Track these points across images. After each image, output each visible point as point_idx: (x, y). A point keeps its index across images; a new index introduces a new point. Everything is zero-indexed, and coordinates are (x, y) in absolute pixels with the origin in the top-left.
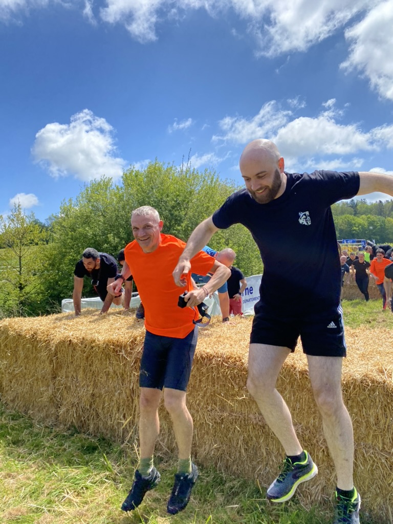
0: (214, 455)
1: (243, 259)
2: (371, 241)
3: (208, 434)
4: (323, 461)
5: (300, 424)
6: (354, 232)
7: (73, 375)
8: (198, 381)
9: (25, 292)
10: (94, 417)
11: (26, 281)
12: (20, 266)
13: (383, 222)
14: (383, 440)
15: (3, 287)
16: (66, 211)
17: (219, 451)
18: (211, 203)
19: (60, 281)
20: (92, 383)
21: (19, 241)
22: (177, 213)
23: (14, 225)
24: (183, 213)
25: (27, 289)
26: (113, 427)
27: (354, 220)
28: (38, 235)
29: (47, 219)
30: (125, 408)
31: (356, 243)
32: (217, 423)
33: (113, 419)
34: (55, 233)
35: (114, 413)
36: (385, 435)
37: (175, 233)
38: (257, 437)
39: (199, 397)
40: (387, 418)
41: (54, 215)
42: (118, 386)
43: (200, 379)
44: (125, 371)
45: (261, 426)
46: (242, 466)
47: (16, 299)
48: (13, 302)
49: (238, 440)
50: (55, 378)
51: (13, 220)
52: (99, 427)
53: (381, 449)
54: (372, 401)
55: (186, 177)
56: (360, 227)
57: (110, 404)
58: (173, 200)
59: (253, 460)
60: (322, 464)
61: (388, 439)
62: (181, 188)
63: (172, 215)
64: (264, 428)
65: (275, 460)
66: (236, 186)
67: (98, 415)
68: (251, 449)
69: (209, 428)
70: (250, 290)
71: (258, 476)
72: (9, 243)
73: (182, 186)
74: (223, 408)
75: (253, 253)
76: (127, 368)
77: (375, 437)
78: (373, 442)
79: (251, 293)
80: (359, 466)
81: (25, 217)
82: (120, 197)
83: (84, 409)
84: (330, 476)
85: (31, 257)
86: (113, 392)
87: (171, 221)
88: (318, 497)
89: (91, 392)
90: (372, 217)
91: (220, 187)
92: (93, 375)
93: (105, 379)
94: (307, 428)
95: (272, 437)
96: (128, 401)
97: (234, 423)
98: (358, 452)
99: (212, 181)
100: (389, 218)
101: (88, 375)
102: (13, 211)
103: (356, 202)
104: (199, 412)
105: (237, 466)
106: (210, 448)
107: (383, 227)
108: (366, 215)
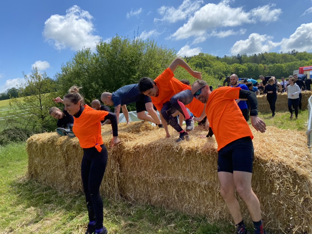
0: (160, 200)
3: (156, 189)
4: (220, 198)
5: (207, 180)
6: (240, 74)
7: (77, 163)
8: (149, 161)
9: (45, 120)
11: (45, 113)
12: (41, 105)
13: (257, 67)
15: (32, 118)
16: (65, 70)
17: (162, 198)
18: (153, 60)
21: (38, 90)
22: (133, 67)
23: (34, 80)
24: (136, 67)
25: (47, 118)
26: (103, 190)
27: (239, 66)
28: (50, 86)
32: (161, 183)
37: (132, 80)
38: (184, 189)
39: (150, 170)
41: (58, 73)
43: (150, 160)
45: (185, 183)
46: (176, 205)
48: (38, 126)
49: (173, 191)
50: (67, 166)
51: (33, 77)
55: (137, 45)
56: (243, 70)
58: (129, 59)
59: (182, 202)
62: (134, 52)
63: (130, 69)
64: (187, 184)
65: (193, 200)
66: (168, 49)
68: (180, 196)
69: (156, 186)
71: (185, 210)
72: (32, 91)
73: (134, 50)
74: (164, 174)
80: (239, 199)
81: (40, 75)
82: (97, 59)
85: (47, 99)
87: (129, 73)
88: (217, 217)
90: (250, 64)
94: (210, 182)
95: (191, 188)
97: (170, 182)
99: (152, 47)
100: (260, 64)
102: (33, 72)
103: (240, 55)
104: (150, 178)
105: (173, 205)
106: (157, 197)
107: (257, 70)
108: (247, 63)
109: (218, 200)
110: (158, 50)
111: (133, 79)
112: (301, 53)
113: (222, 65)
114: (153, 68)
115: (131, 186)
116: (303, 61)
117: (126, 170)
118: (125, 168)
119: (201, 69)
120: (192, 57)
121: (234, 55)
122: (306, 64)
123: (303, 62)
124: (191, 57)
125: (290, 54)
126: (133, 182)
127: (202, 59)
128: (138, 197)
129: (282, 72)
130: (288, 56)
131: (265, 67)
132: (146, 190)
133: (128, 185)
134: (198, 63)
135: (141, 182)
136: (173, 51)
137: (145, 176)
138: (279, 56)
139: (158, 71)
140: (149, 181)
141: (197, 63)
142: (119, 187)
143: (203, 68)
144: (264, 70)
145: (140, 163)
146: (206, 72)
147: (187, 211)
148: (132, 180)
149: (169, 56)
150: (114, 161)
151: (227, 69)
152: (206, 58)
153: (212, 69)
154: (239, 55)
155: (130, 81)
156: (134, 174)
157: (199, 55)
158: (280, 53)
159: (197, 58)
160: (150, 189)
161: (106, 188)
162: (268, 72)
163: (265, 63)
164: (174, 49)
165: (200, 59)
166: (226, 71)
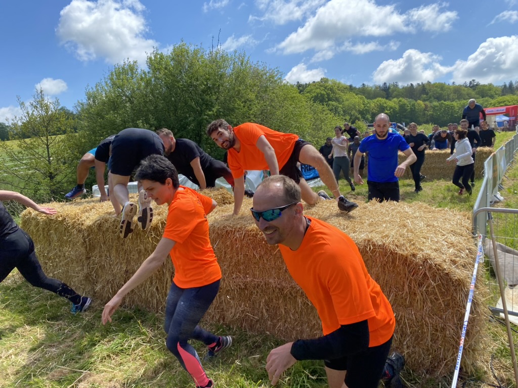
2: (401, 124)
7: (106, 255)
8: (223, 253)
9: (56, 181)
11: (56, 170)
12: (49, 155)
13: (413, 105)
15: (32, 177)
16: (92, 97)
18: (243, 87)
20: (125, 261)
21: (44, 129)
22: (208, 97)
23: (38, 112)
24: (214, 97)
25: (58, 178)
26: (147, 298)
27: (386, 103)
28: (65, 123)
30: (158, 282)
34: (83, 120)
37: (206, 118)
41: (80, 102)
43: (225, 252)
47: (48, 188)
48: (43, 191)
50: (89, 258)
51: (35, 107)
56: (392, 110)
58: (203, 83)
62: (211, 71)
63: (202, 99)
66: (268, 69)
72: (34, 131)
73: (212, 68)
81: (49, 103)
82: (147, 81)
85: (59, 146)
87: (202, 106)
90: (403, 100)
92: (125, 253)
99: (242, 64)
100: (419, 101)
101: (121, 254)
102: (36, 97)
103: (388, 85)
107: (413, 111)
108: (398, 98)
110: (252, 71)
111: (208, 117)
112: (484, 86)
113: (357, 100)
114: (243, 100)
116: (487, 98)
119: (323, 105)
120: (309, 84)
121: (377, 84)
122: (491, 104)
123: (487, 101)
124: (308, 83)
125: (466, 87)
127: (326, 88)
129: (452, 115)
130: (464, 90)
131: (426, 106)
136: (276, 73)
138: (449, 89)
139: (250, 105)
141: (318, 94)
143: (325, 103)
144: (425, 110)
146: (330, 111)
149: (270, 80)
151: (365, 107)
152: (332, 86)
153: (341, 105)
154: (385, 84)
155: (202, 119)
157: (321, 82)
159: (317, 86)
161: (153, 295)
162: (430, 114)
163: (427, 100)
164: (278, 69)
165: (322, 88)
166: (363, 109)
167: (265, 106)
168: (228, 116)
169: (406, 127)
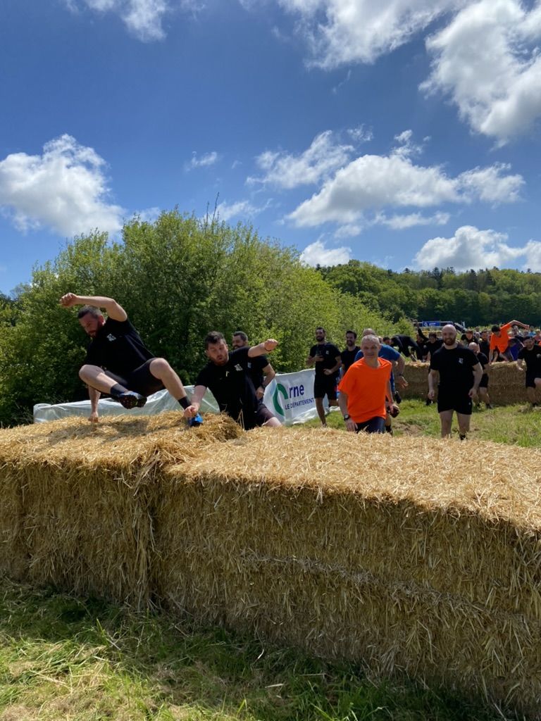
0: (249, 616)
1: (291, 348)
2: (460, 324)
3: (241, 588)
4: (397, 619)
5: (367, 571)
6: (437, 311)
7: (49, 511)
8: (227, 516)
10: (80, 569)
13: (476, 298)
14: (475, 588)
16: (41, 279)
17: (256, 610)
18: (248, 270)
19: (33, 378)
20: (78, 522)
22: (199, 283)
24: (209, 283)
26: (108, 581)
27: (437, 295)
29: (13, 290)
30: (125, 556)
31: (440, 327)
32: (254, 573)
33: (108, 571)
34: (24, 310)
35: (110, 563)
36: (478, 582)
37: (197, 311)
38: (309, 590)
39: (230, 538)
40: (480, 559)
42: (114, 525)
43: (230, 513)
44: (125, 504)
45: (314, 575)
46: (288, 630)
49: (283, 594)
50: (25, 515)
52: (88, 582)
53: (472, 600)
54: (461, 537)
55: (213, 232)
56: (446, 304)
57: (103, 550)
58: (195, 265)
59: (303, 622)
60: (396, 623)
61: (482, 587)
62: (206, 249)
63: (192, 285)
64: (318, 577)
65: (332, 621)
66: (281, 248)
67: (86, 565)
68: (300, 607)
69: (243, 580)
70: (301, 390)
71: (310, 643)
73: (207, 245)
74: (262, 552)
75: (304, 339)
76: (129, 500)
77: (465, 584)
78: (462, 592)
79: (302, 394)
80: (444, 623)
82: (119, 259)
83: (66, 559)
84: (406, 639)
86: (109, 532)
87: (191, 295)
88: (390, 668)
89: (76, 534)
90: (461, 291)
91: (260, 249)
92: (79, 510)
93: (97, 515)
94: (376, 576)
95: (328, 589)
96: (130, 544)
97: (277, 572)
98: (443, 605)
99: (248, 240)
100: (483, 293)
101: (72, 510)
103: (440, 271)
104: (228, 559)
105: (282, 631)
106: (243, 608)
107: (476, 305)
108: (454, 289)
109: (394, 622)
111: (199, 310)
113: (398, 291)
114: (247, 287)
115: (179, 576)
117: (170, 536)
118: (166, 529)
119: (355, 296)
120: (334, 268)
121: (426, 269)
124: (331, 266)
126: (184, 568)
127: (356, 273)
128: (195, 604)
131: (493, 300)
132: (215, 588)
133: (172, 574)
134: (347, 282)
135: (204, 568)
136: (292, 252)
137: (215, 553)
138: (524, 278)
139: (257, 294)
140: (226, 566)
141: (345, 281)
142: (149, 576)
143: (357, 294)
144: (491, 305)
145: (204, 520)
146: (364, 303)
147: (315, 647)
148: (182, 560)
149: (284, 262)
150: (140, 509)
151: (409, 300)
152: (364, 271)
153: (377, 297)
154: (436, 269)
155: (191, 312)
156: (188, 546)
157: (350, 265)
158: (525, 272)
159: (344, 270)
160: (225, 587)
161: (116, 576)
162: (499, 311)
163: (494, 292)
164: (295, 248)
165: (351, 273)
166: (407, 303)
167: (277, 295)
168: (226, 308)
169: (467, 327)
